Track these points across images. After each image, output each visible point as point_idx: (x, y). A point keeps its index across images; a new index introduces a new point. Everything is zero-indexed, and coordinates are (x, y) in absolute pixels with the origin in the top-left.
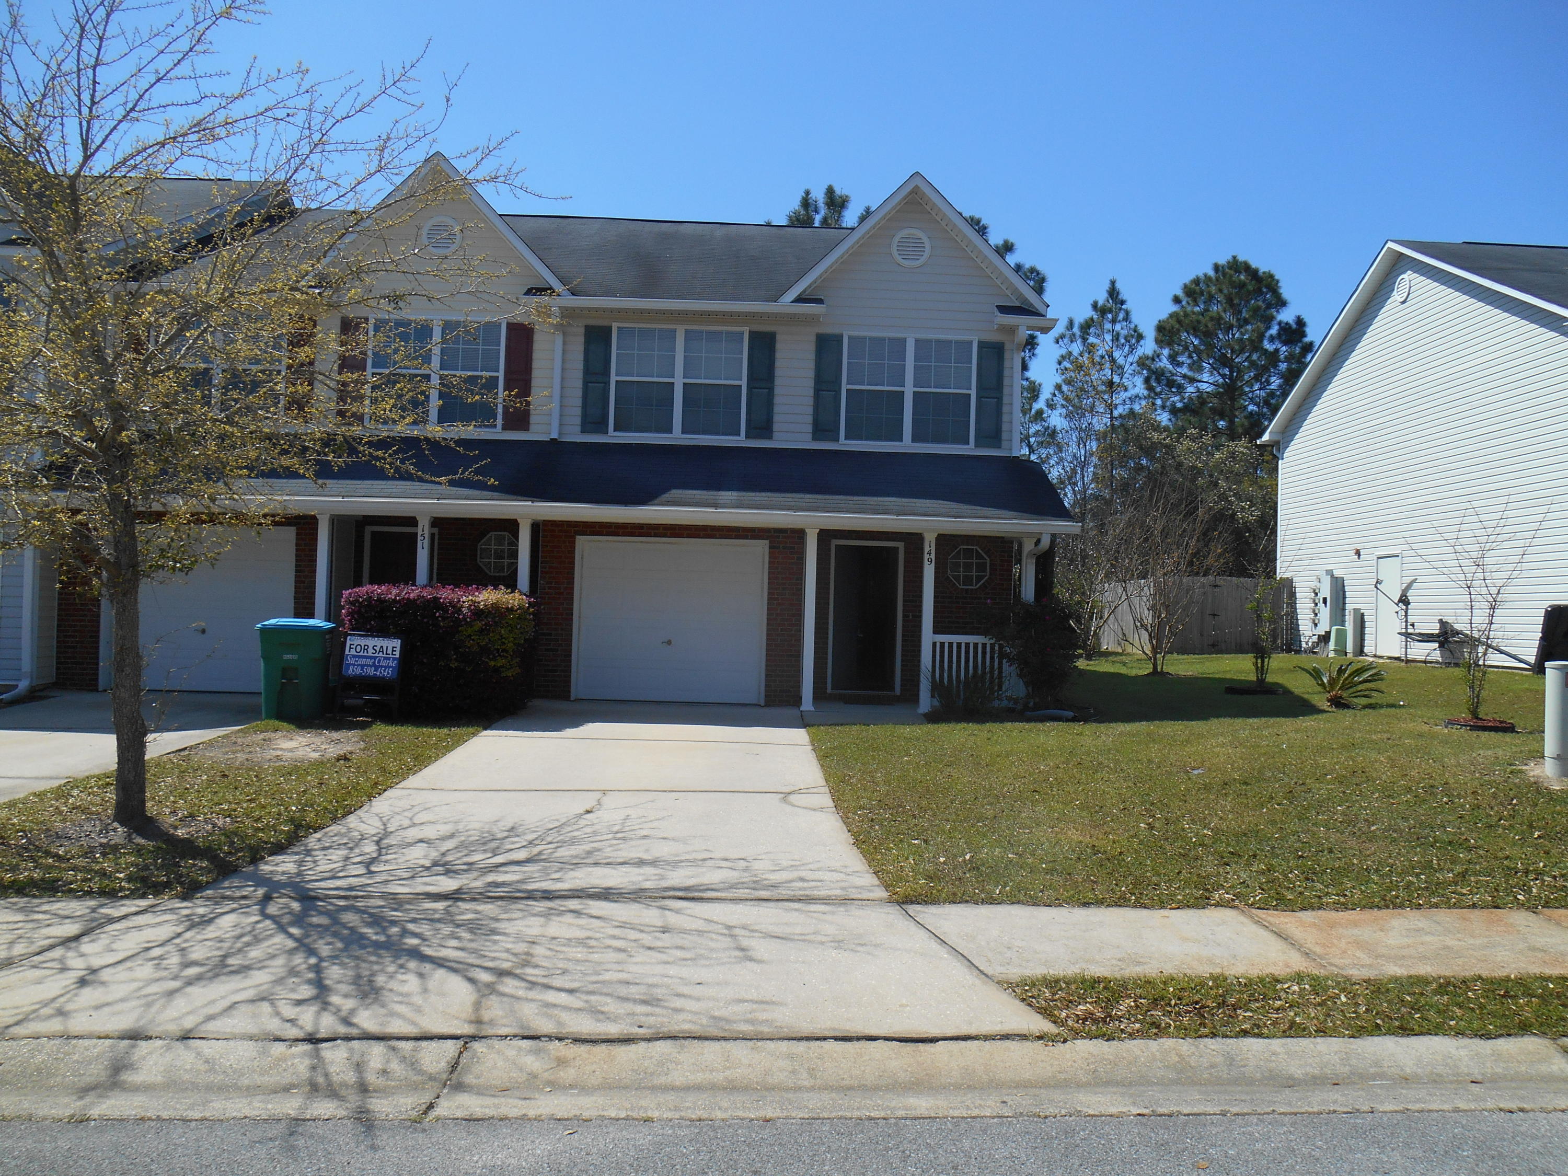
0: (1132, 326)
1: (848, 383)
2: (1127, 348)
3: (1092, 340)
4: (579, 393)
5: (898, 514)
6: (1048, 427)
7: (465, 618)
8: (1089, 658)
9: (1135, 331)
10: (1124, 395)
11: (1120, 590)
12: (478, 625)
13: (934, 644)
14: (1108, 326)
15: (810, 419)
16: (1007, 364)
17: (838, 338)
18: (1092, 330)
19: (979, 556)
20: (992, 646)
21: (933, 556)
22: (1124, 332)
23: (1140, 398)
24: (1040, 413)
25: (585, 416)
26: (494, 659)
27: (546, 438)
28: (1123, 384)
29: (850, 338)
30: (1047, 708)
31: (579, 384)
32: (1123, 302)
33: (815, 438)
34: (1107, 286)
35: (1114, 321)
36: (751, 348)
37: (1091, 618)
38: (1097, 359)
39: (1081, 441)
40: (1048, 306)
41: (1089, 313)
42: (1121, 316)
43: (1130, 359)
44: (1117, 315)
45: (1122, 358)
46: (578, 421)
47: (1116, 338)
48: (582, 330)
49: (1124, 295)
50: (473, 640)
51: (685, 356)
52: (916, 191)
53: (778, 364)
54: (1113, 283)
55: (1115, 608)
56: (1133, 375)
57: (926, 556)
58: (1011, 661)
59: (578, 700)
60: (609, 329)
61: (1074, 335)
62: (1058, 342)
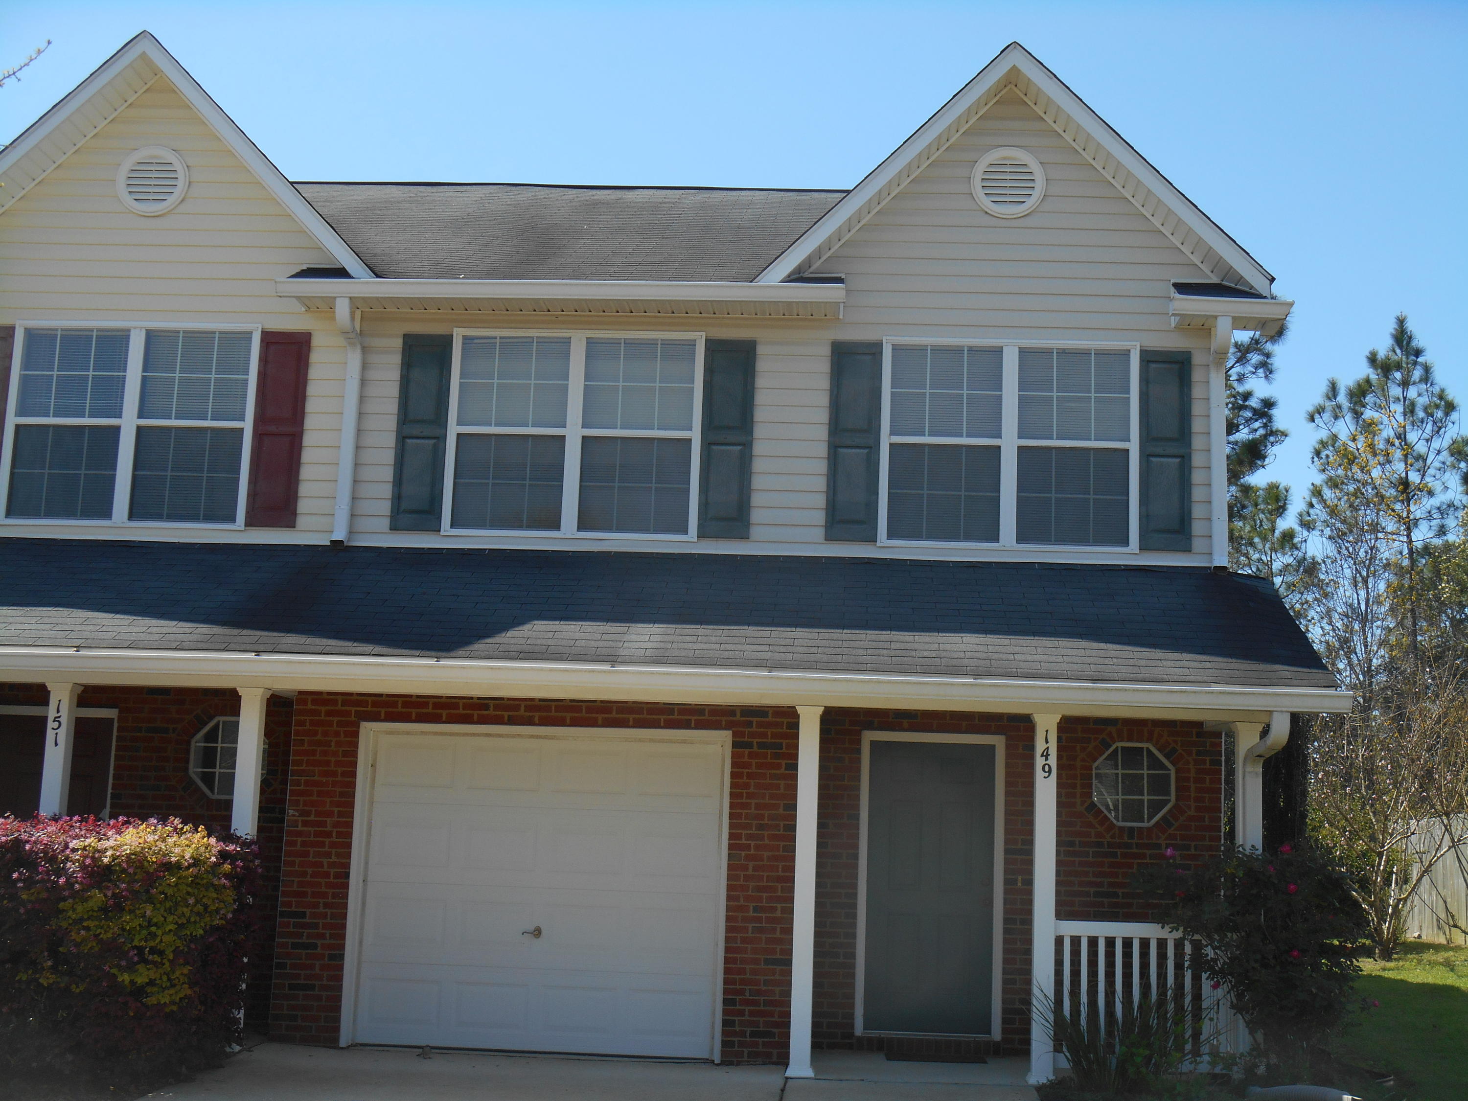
0: (1436, 390)
1: (893, 433)
2: (1429, 427)
3: (1369, 414)
4: (389, 457)
5: (977, 675)
6: (1304, 559)
7: (69, 884)
8: (1387, 955)
9: (1441, 397)
10: (1429, 503)
11: (1438, 831)
12: (97, 897)
13: (1059, 941)
14: (1395, 391)
15: (820, 501)
16: (1197, 392)
17: (874, 350)
18: (1369, 399)
19: (1155, 763)
20: (1179, 944)
21: (1053, 761)
22: (1423, 401)
23: (1456, 509)
24: (1288, 537)
25: (397, 499)
26: (131, 968)
27: (323, 540)
28: (1426, 485)
29: (896, 348)
30: (1295, 1080)
31: (390, 440)
32: (1418, 353)
33: (830, 536)
34: (1391, 326)
35: (1405, 384)
36: (709, 371)
37: (1387, 882)
38: (1381, 446)
39: (1360, 581)
40: (1273, 280)
41: (1365, 371)
42: (1417, 374)
43: (1436, 444)
44: (1409, 372)
45: (1422, 442)
46: (385, 508)
47: (1410, 409)
48: (398, 343)
49: (1420, 341)
50: (87, 929)
51: (586, 387)
52: (1013, 78)
53: (760, 398)
54: (1401, 322)
55: (1430, 865)
56: (1442, 469)
57: (1039, 762)
58: (1219, 975)
59: (355, 1046)
60: (446, 342)
61: (1339, 407)
62: (1312, 420)
